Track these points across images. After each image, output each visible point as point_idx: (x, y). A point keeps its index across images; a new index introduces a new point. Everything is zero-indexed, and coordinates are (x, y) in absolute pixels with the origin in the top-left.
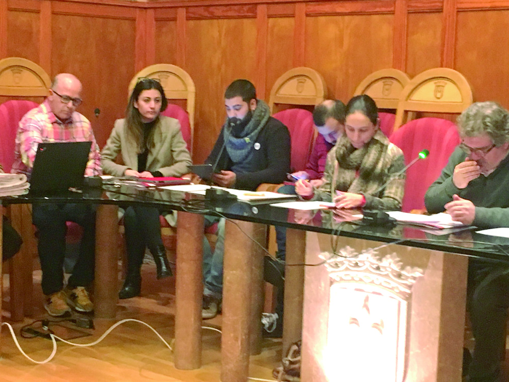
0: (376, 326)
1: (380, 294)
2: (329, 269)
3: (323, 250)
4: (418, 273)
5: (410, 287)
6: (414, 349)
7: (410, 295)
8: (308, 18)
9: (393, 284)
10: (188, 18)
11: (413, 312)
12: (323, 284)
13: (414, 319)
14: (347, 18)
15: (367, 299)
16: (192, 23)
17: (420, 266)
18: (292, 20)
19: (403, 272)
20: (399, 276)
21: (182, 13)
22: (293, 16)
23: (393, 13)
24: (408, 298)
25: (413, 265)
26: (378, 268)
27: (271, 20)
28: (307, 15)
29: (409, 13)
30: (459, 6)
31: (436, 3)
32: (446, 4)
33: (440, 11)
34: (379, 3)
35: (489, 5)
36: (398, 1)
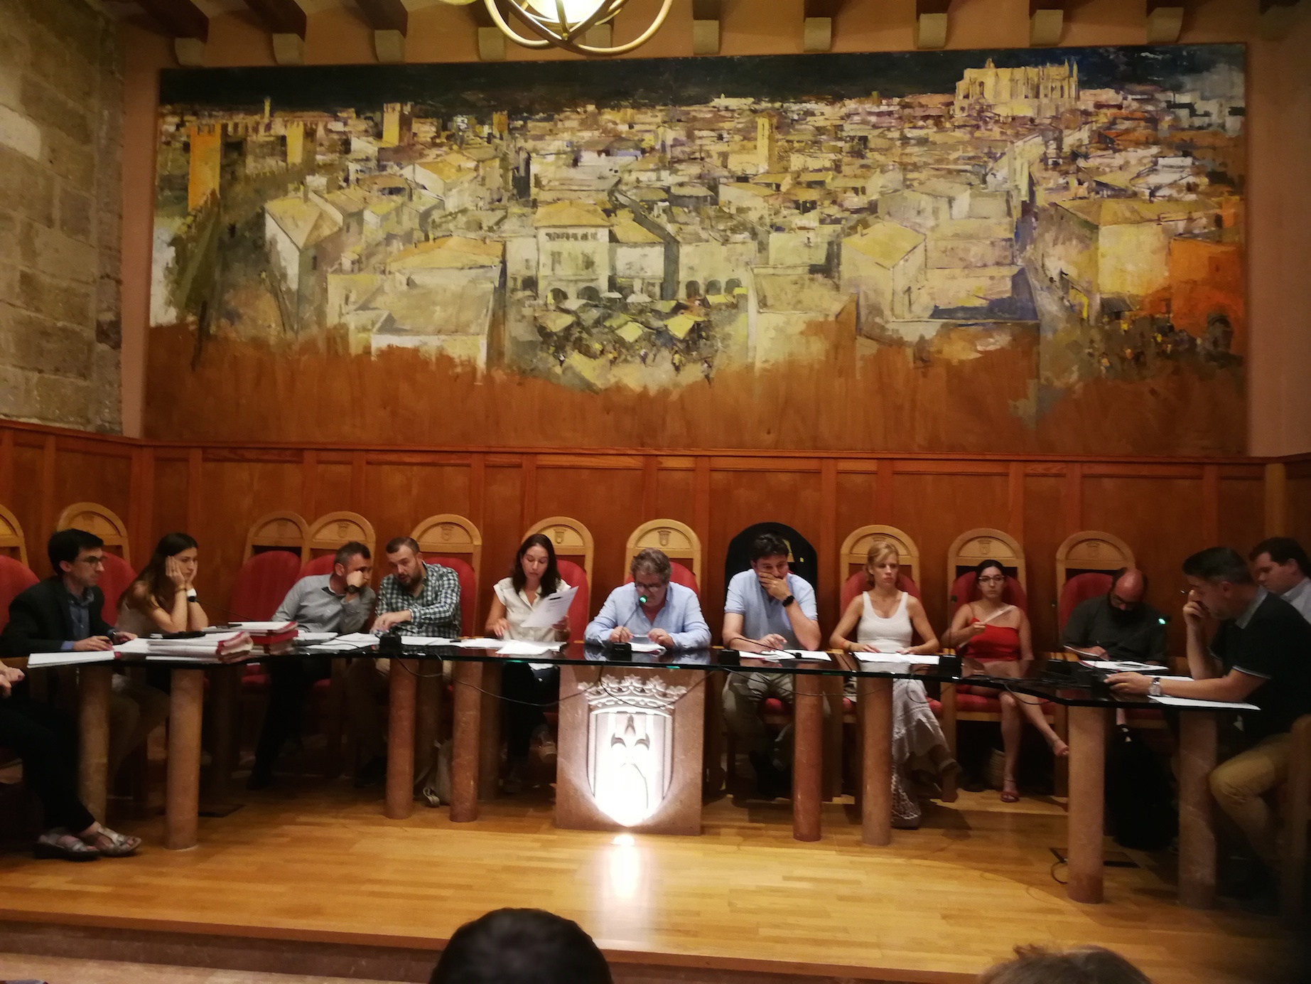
0: (641, 741)
1: (645, 713)
2: (592, 697)
3: (580, 680)
4: (683, 690)
5: (673, 703)
6: (680, 756)
7: (674, 710)
8: (370, 467)
9: (661, 703)
10: (205, 460)
11: (677, 725)
12: (580, 712)
13: (678, 731)
14: (415, 468)
15: (631, 720)
16: (211, 465)
17: (682, 685)
18: (349, 467)
19: (668, 692)
20: (665, 695)
21: (197, 455)
22: (350, 463)
23: (469, 466)
24: (672, 713)
25: (675, 685)
26: (643, 691)
27: (321, 467)
28: (368, 463)
29: (486, 466)
30: (539, 463)
31: (515, 459)
32: (525, 461)
33: (519, 466)
34: (454, 456)
35: (568, 464)
36: (475, 455)
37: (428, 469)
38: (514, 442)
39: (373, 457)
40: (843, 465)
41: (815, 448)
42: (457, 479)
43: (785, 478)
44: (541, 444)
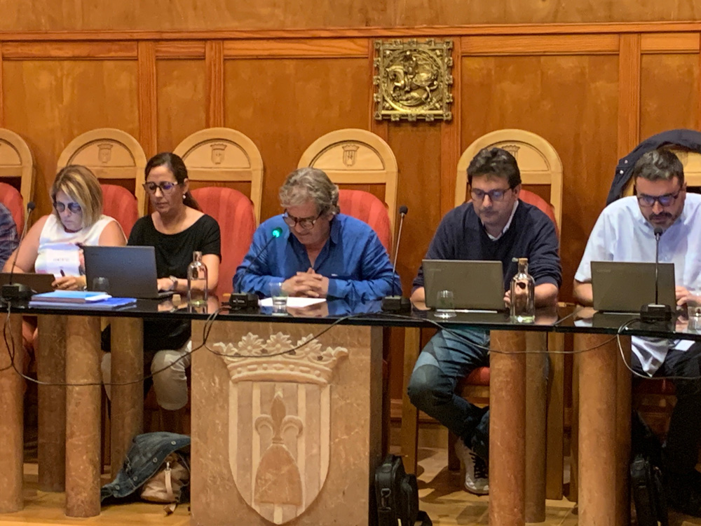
6: (340, 435)
8: (6, 63)
12: (217, 380)
14: (66, 63)
17: (342, 345)
23: (135, 59)
28: (4, 59)
29: (158, 59)
30: (227, 52)
31: (196, 48)
32: (210, 51)
33: (202, 58)
34: (115, 46)
35: (266, 53)
36: (142, 45)
37: (81, 66)
38: (194, 25)
39: (11, 50)
40: (650, 43)
41: (610, 19)
42: (120, 78)
43: (567, 63)
44: (230, 25)
